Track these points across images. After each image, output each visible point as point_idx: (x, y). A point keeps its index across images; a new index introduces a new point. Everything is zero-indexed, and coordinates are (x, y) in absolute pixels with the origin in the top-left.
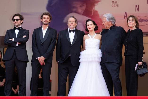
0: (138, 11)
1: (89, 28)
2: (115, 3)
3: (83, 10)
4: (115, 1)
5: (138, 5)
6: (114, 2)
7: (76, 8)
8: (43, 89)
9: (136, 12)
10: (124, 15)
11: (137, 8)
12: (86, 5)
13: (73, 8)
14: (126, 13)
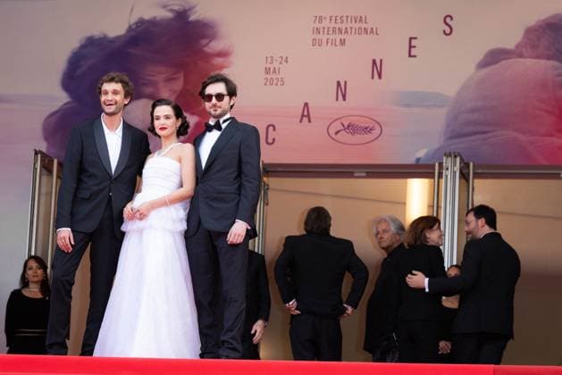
0: (344, 99)
1: (161, 129)
2: (274, 72)
3: (175, 92)
4: (274, 69)
5: (345, 83)
6: (272, 69)
7: (154, 84)
8: (45, 333)
9: (337, 104)
10: (301, 111)
11: (341, 90)
12: (185, 76)
13: (144, 84)
14: (306, 104)
